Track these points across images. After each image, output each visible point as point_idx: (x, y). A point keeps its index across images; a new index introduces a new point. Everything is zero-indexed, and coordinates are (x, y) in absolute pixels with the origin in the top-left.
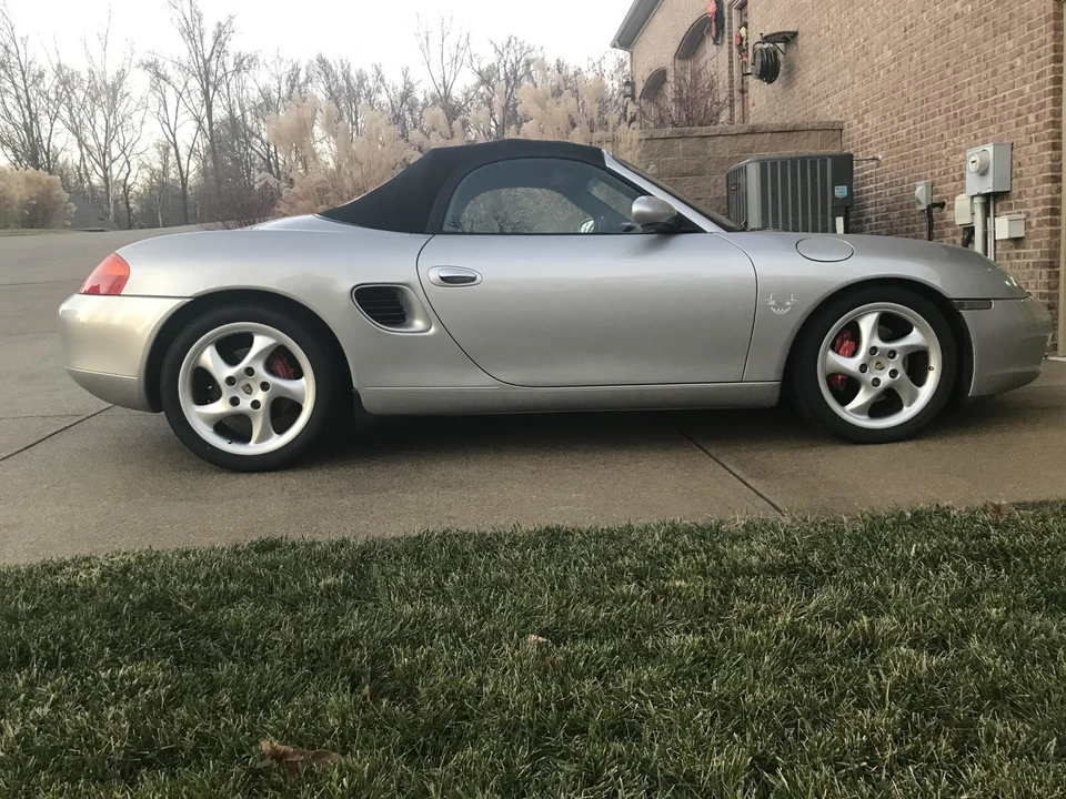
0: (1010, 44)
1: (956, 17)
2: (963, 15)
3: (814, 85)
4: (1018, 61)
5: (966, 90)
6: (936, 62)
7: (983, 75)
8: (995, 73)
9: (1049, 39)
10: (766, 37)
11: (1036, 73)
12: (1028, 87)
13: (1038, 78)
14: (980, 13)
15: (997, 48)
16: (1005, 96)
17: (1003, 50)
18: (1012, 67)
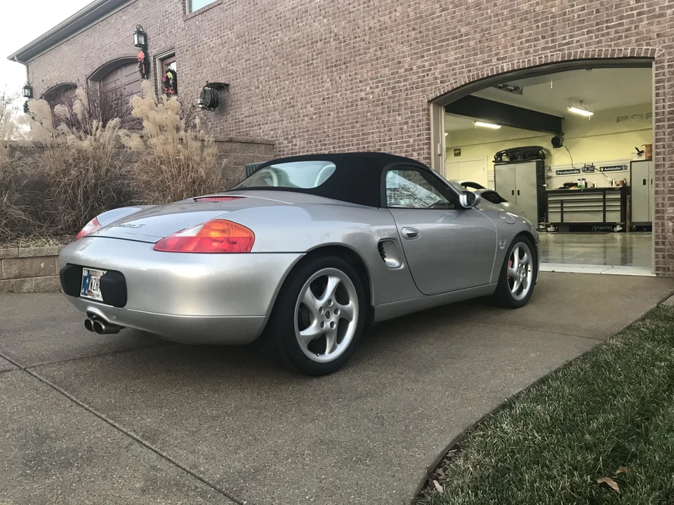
0: (399, 118)
1: (362, 99)
2: (366, 98)
3: (246, 117)
4: (405, 127)
5: (371, 135)
6: (348, 120)
7: (382, 130)
8: (390, 130)
9: (424, 119)
10: (210, 84)
11: (416, 134)
12: (411, 140)
13: (418, 136)
14: (378, 100)
15: (391, 119)
16: (397, 142)
17: (395, 120)
18: (401, 129)
